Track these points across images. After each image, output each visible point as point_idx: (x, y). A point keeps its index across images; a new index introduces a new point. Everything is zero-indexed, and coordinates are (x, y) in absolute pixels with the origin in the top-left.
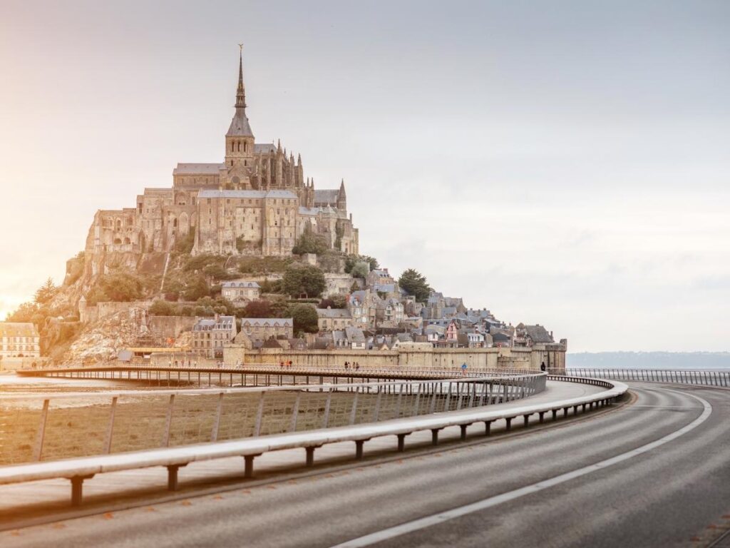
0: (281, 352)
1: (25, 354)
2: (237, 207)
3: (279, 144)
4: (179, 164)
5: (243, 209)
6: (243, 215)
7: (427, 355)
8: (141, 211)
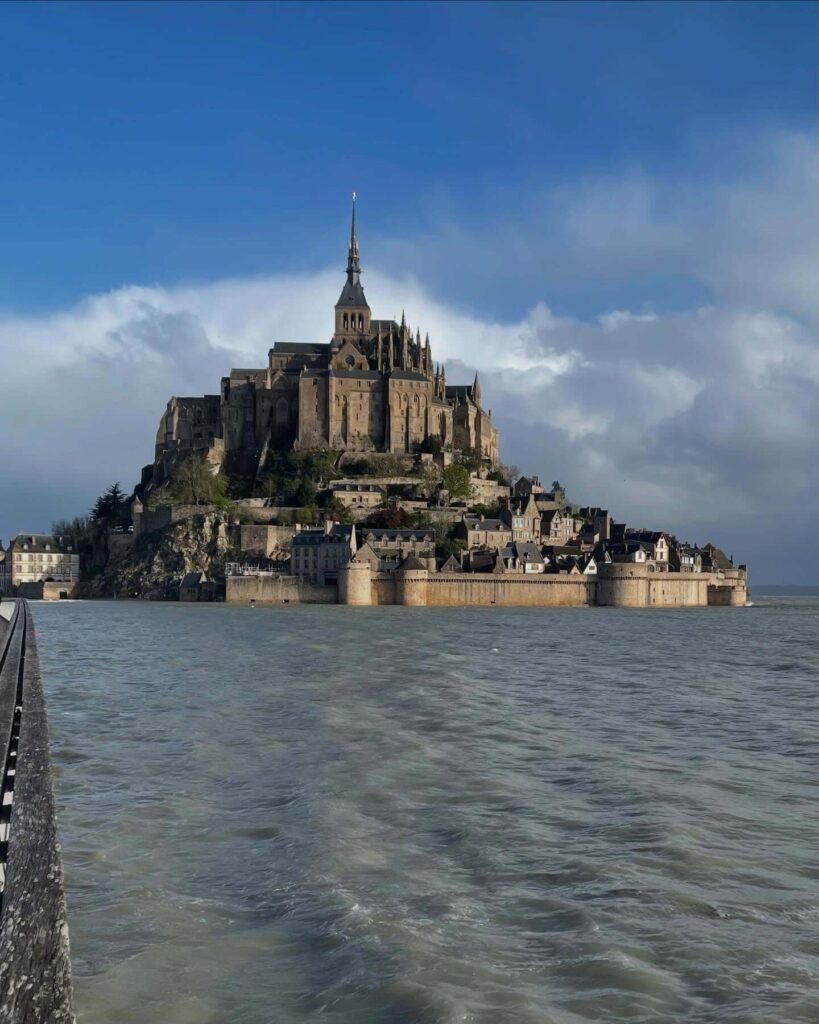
0: (426, 577)
1: (56, 578)
2: (352, 391)
3: (403, 320)
4: (276, 344)
5: (359, 393)
6: (358, 402)
7: (641, 581)
8: (226, 398)
